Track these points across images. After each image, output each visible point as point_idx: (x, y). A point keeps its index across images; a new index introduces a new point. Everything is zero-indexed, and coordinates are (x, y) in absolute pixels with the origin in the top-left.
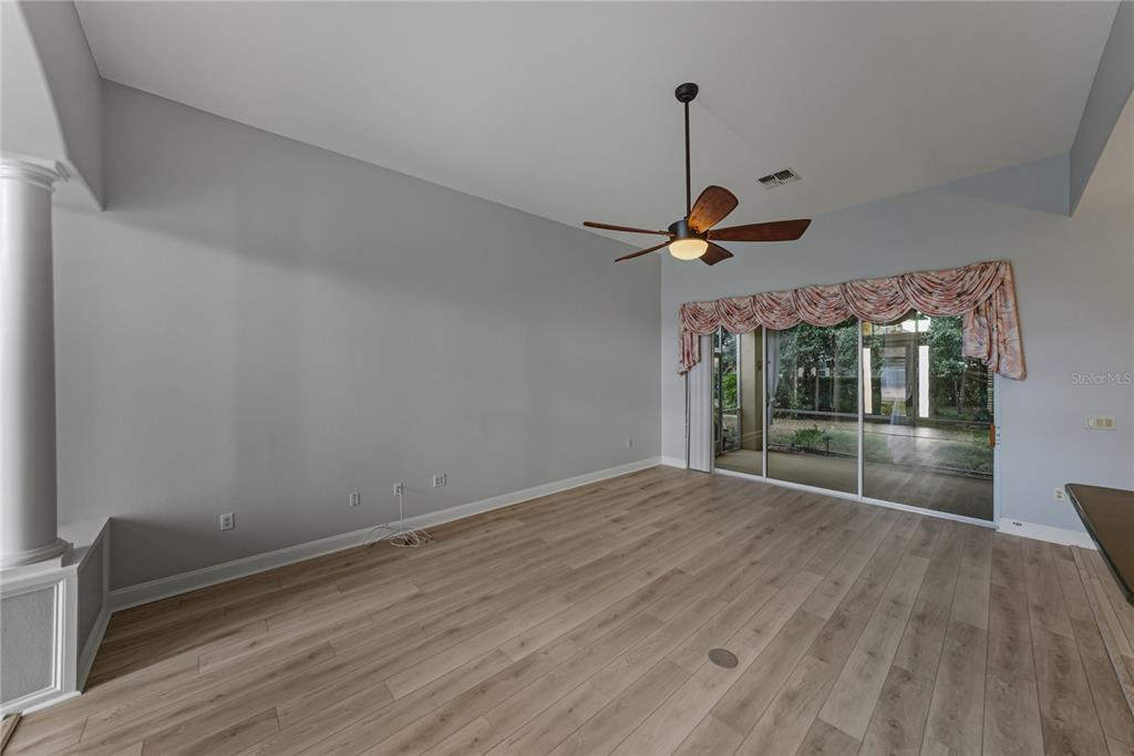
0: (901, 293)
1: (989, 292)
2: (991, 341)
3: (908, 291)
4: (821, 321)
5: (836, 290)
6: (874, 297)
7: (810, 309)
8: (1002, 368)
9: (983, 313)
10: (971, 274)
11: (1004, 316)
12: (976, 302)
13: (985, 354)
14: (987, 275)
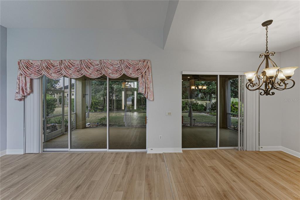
0: (120, 66)
1: (145, 70)
2: (146, 87)
3: (122, 66)
4: (91, 76)
5: (98, 62)
6: (111, 67)
7: (87, 70)
8: (148, 97)
9: (144, 77)
10: (141, 62)
11: (149, 79)
12: (142, 73)
13: (144, 92)
14: (145, 63)
